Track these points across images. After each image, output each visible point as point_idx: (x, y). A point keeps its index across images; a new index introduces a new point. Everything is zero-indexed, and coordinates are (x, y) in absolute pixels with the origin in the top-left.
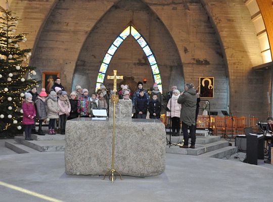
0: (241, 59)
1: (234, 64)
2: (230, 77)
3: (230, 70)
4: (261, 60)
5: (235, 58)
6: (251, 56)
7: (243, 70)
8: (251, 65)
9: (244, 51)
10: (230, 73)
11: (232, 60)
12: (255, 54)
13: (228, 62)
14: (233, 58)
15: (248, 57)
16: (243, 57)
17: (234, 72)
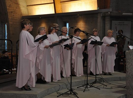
0: (15, 9)
1: (12, 12)
2: (9, 22)
3: (9, 17)
4: (27, 12)
5: (12, 8)
6: (21, 8)
7: (17, 18)
8: (21, 14)
9: (17, 4)
10: (9, 19)
11: (10, 9)
12: (24, 7)
13: (8, 10)
14: (10, 8)
15: (20, 9)
16: (16, 8)
17: (11, 19)
